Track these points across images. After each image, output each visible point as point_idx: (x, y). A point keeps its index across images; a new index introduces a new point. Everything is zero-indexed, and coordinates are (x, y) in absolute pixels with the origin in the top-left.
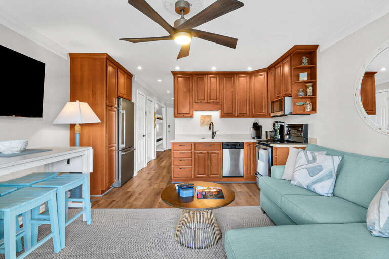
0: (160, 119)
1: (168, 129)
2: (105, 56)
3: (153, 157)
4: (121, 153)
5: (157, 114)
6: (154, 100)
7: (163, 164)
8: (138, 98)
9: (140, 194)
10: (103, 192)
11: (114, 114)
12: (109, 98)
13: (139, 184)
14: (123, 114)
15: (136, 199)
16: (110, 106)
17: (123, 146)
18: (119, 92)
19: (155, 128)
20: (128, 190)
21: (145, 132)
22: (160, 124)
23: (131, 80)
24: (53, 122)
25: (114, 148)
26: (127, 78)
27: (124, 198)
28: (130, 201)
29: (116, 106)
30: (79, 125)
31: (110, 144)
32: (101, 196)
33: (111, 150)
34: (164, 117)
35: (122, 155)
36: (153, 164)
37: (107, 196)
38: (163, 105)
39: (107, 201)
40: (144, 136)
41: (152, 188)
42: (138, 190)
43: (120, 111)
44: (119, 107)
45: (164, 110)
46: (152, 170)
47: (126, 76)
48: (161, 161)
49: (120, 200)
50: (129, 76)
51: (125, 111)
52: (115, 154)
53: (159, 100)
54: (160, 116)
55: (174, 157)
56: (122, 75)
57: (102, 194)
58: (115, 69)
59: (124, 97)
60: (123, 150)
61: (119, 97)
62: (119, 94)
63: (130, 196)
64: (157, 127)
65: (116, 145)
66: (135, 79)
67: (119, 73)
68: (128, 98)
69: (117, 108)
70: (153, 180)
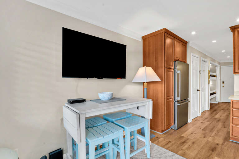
0: (214, 76)
1: (222, 85)
2: (164, 31)
3: (207, 108)
4: (177, 104)
5: (211, 72)
6: (208, 61)
7: (217, 116)
8: (192, 60)
9: (193, 143)
10: (162, 131)
11: (172, 74)
12: (167, 62)
13: (193, 132)
14: (178, 74)
15: (189, 148)
16: (168, 68)
17: (179, 99)
18: (175, 57)
19: (209, 84)
20: (182, 135)
21: (199, 88)
22: (213, 80)
23: (186, 46)
24: (132, 81)
25: (171, 99)
26: (182, 45)
27: (179, 143)
28: (184, 148)
29: (173, 67)
30: (147, 82)
31: (168, 97)
32: (161, 134)
33: (169, 101)
34: (218, 74)
35: (178, 105)
36: (207, 114)
37: (165, 135)
38: (217, 64)
39: (164, 140)
40: (198, 90)
41: (206, 139)
42: (192, 138)
43: (176, 71)
44: (175, 68)
45: (217, 69)
46: (206, 120)
47: (181, 43)
48: (215, 112)
49: (175, 143)
50: (184, 43)
51: (180, 71)
52: (172, 104)
53: (213, 60)
54: (214, 74)
55: (234, 115)
56: (178, 43)
57: (162, 132)
58: (172, 39)
59: (180, 60)
60: (178, 101)
61: (175, 61)
62: (175, 59)
63: (184, 142)
64: (211, 83)
65: (173, 97)
66: (190, 45)
67: (175, 42)
68: (183, 61)
69: (173, 69)
70: (207, 131)
